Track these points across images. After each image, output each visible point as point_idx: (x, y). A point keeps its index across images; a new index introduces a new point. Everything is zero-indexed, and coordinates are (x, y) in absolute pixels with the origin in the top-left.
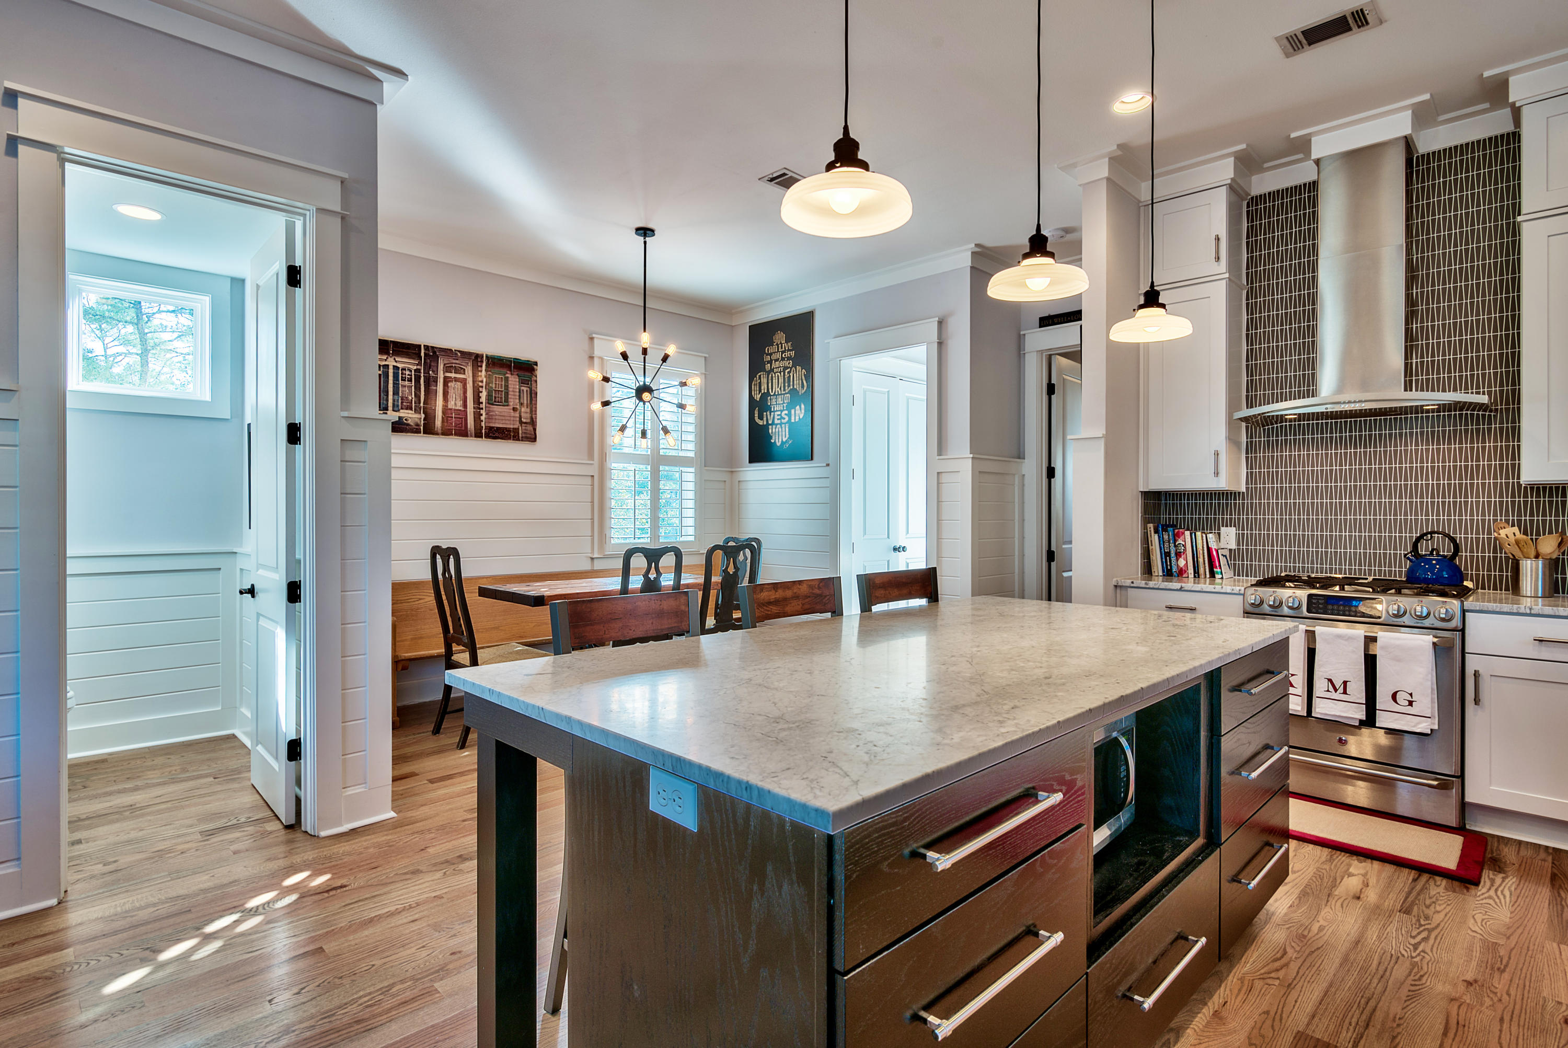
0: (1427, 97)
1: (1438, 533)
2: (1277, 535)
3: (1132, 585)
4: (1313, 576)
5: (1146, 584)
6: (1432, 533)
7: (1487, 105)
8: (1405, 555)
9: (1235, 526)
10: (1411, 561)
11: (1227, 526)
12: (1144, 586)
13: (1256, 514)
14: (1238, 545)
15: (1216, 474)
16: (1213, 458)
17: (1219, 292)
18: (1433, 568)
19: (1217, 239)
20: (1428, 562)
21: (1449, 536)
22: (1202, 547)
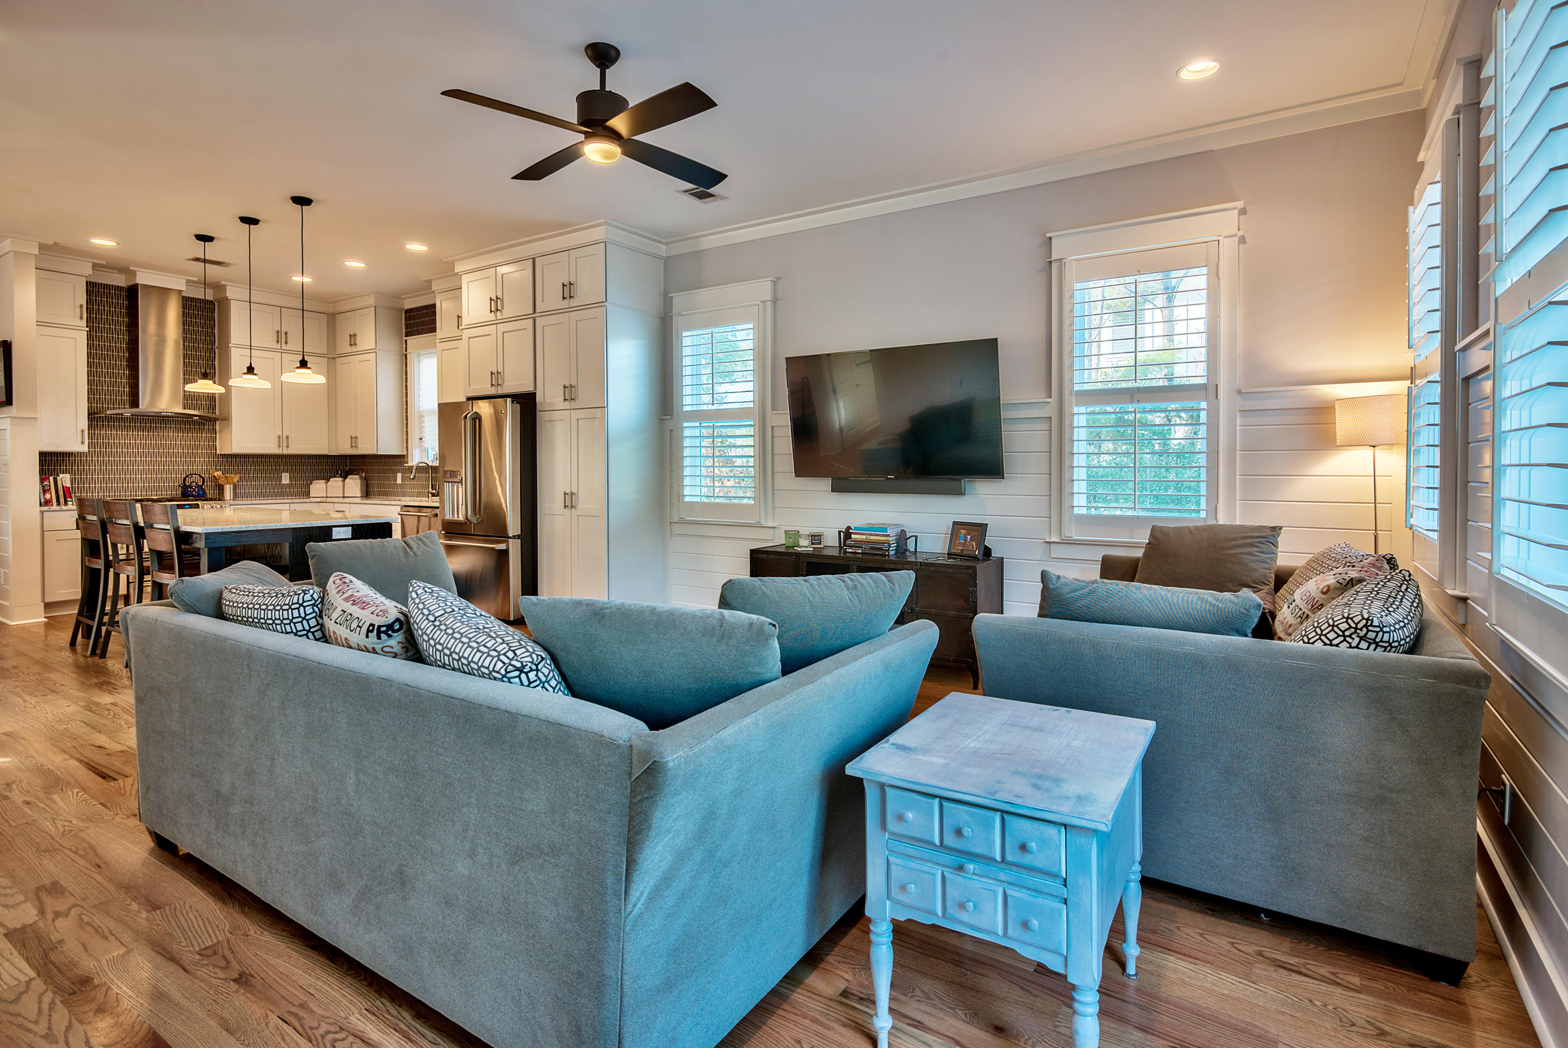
1: (197, 475)
2: (98, 478)
3: (49, 510)
6: (192, 475)
7: (202, 289)
8: (180, 485)
9: (69, 473)
10: (182, 488)
11: (62, 473)
13: (83, 466)
14: (72, 484)
15: (82, 443)
16: (80, 434)
17: (82, 337)
18: (194, 490)
19: (81, 306)
20: (191, 488)
21: (200, 475)
22: (60, 486)
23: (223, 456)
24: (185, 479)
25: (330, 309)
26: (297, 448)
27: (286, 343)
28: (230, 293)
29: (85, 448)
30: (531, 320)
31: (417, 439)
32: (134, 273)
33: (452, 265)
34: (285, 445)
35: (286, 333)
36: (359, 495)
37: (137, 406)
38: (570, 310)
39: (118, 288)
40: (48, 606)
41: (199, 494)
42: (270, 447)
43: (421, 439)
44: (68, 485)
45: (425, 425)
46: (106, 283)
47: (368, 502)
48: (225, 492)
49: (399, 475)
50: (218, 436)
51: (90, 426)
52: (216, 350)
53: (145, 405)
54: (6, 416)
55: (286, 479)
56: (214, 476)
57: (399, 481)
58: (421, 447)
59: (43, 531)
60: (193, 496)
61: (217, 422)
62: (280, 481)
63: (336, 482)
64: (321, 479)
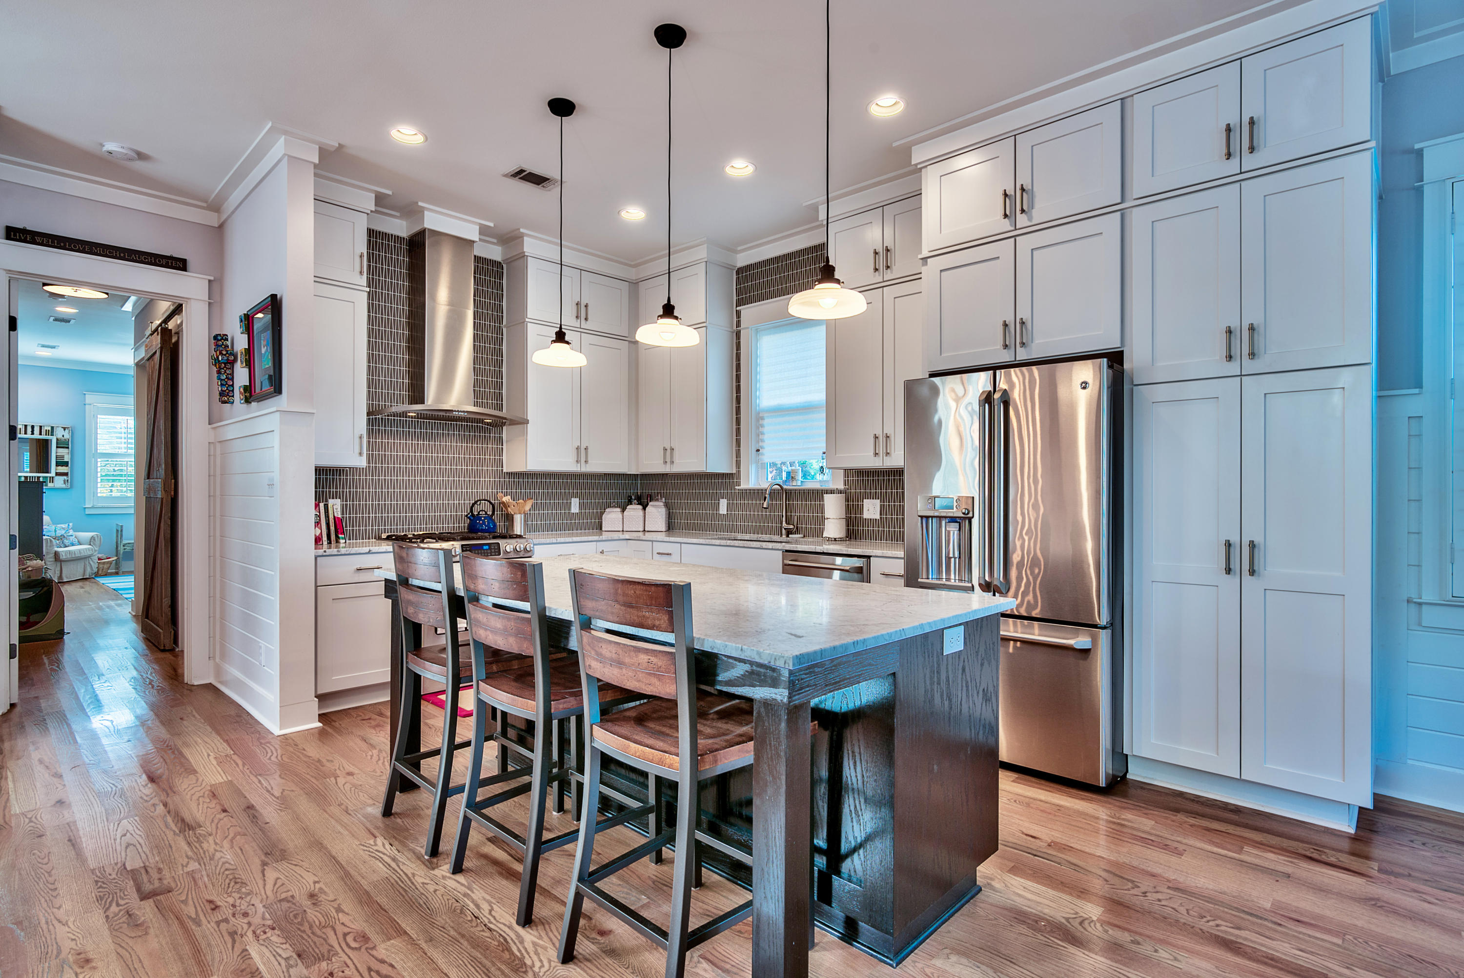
0: (492, 225)
1: (485, 500)
2: (372, 504)
3: (325, 554)
4: (416, 533)
5: (338, 551)
6: (480, 500)
7: (495, 241)
8: (467, 516)
9: (340, 498)
10: (470, 519)
11: (333, 498)
12: (336, 553)
13: (356, 488)
14: (343, 514)
15: (361, 454)
16: (357, 440)
17: (361, 300)
18: (484, 523)
19: (361, 256)
20: (480, 519)
21: (489, 501)
22: (331, 516)
23: (511, 474)
24: (473, 505)
25: (632, 274)
26: (597, 465)
27: (586, 319)
28: (530, 246)
29: (362, 462)
30: (1119, 213)
31: (754, 450)
32: (421, 212)
33: (906, 152)
34: (583, 460)
35: (586, 306)
36: (664, 529)
37: (422, 401)
38: (1242, 177)
39: (398, 239)
40: (323, 698)
41: (489, 527)
42: (565, 464)
43: (758, 450)
44: (340, 516)
45: (766, 430)
46: (385, 230)
47: (672, 539)
48: (515, 524)
49: (723, 503)
50: (504, 447)
51: (370, 432)
52: (504, 330)
53: (431, 400)
54: (274, 409)
55: (575, 506)
56: (503, 503)
57: (723, 510)
58: (757, 462)
59: (316, 587)
60: (483, 531)
61: (504, 428)
62: (570, 509)
63: (634, 510)
64: (614, 507)
